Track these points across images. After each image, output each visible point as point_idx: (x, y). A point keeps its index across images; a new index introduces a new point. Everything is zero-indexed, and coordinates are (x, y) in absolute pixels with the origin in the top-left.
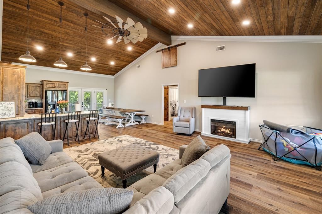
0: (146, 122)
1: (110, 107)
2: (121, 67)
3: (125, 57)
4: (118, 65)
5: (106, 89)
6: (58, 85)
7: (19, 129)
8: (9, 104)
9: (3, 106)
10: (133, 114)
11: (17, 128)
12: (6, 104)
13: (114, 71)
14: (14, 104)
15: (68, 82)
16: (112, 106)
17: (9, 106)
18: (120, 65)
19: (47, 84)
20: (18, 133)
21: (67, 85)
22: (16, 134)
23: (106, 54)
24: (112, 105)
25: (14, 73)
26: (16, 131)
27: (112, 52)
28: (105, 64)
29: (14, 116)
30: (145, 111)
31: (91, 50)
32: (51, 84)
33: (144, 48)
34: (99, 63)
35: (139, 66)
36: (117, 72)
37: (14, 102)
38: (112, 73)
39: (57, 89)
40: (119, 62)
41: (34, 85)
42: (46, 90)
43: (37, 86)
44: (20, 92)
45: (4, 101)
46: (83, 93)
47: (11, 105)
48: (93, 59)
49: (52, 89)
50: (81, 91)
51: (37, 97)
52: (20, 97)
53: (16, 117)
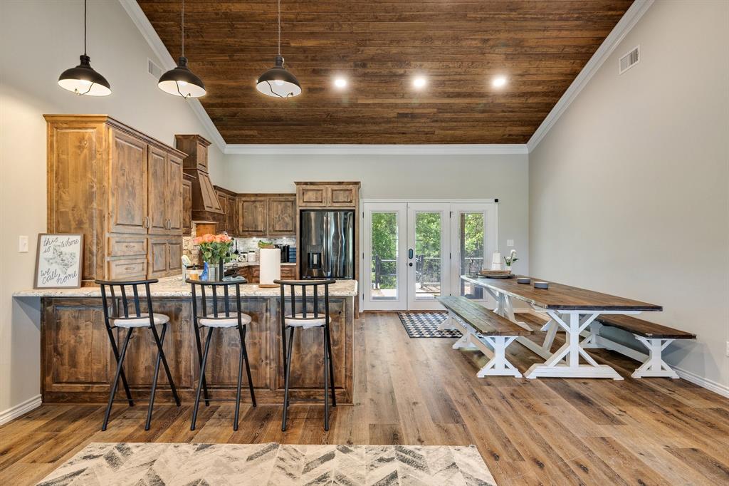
0: (674, 375)
1: (495, 272)
2: (545, 94)
3: (546, 29)
4: (524, 83)
5: (496, 201)
6: (330, 194)
7: (86, 325)
8: (68, 242)
9: (52, 249)
10: (581, 316)
11: (82, 323)
12: (58, 243)
13: (523, 123)
14: (78, 245)
15: (357, 183)
16: (508, 268)
17: (67, 250)
18: (539, 83)
19: (303, 194)
20: (83, 340)
21: (353, 191)
22: (80, 342)
23: (456, 38)
24: (509, 264)
25: (80, 142)
26: (81, 331)
27: (475, 19)
28: (470, 95)
29: (75, 281)
31: (391, 41)
32: (314, 192)
34: (449, 96)
35: (634, 57)
36: (537, 124)
37: (78, 238)
38: (517, 130)
39: (327, 205)
40: (525, 65)
41: (282, 198)
42: (301, 211)
43: (287, 200)
44: (95, 205)
45: (59, 232)
46: (412, 219)
47: (71, 246)
48: (419, 83)
49: (317, 206)
50: (405, 211)
51: (289, 233)
52: (96, 222)
53: (83, 285)
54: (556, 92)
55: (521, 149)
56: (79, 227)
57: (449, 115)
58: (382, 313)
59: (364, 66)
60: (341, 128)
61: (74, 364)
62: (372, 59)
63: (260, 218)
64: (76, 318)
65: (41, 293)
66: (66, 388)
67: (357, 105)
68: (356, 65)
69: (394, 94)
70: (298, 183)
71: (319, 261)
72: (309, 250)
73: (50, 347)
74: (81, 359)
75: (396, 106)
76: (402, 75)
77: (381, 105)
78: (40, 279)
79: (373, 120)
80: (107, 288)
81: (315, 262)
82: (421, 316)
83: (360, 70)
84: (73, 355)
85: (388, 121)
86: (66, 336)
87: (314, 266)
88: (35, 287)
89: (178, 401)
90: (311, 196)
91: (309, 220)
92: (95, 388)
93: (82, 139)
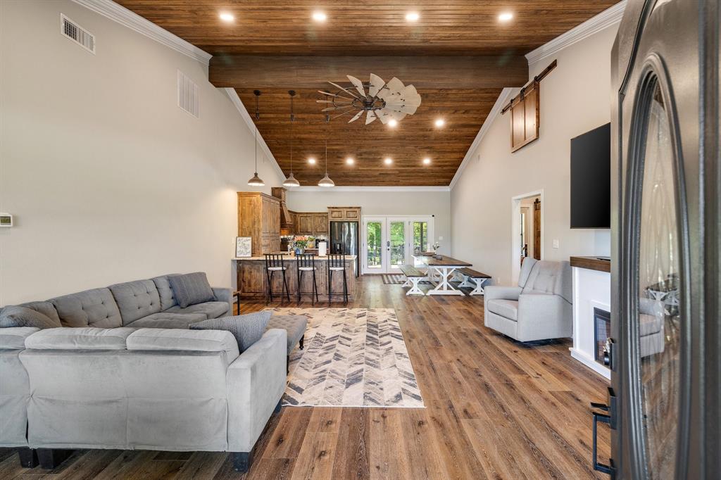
2: (450, 166)
3: (442, 143)
4: (439, 161)
5: (433, 216)
6: (345, 213)
9: (241, 243)
11: (253, 270)
12: (244, 240)
13: (444, 177)
14: (250, 241)
15: (359, 208)
17: (247, 243)
18: (445, 161)
19: (332, 213)
21: (358, 212)
23: (403, 146)
24: (435, 249)
26: (252, 273)
27: (410, 140)
28: (414, 166)
29: (250, 255)
30: (471, 265)
31: (373, 147)
32: (338, 212)
33: (475, 112)
34: (404, 166)
35: (479, 157)
37: (250, 238)
38: (442, 180)
39: (344, 219)
40: (438, 155)
41: (320, 215)
42: (331, 222)
43: (323, 216)
44: (256, 226)
45: (242, 236)
46: (389, 225)
47: (248, 241)
48: (388, 162)
49: (339, 220)
50: (386, 221)
51: (324, 233)
52: (256, 232)
53: (252, 256)
54: (456, 165)
55: (447, 189)
56: (250, 234)
57: (405, 174)
58: (373, 275)
59: (361, 155)
60: (351, 179)
61: (250, 286)
62: (365, 153)
63: (309, 225)
64: (251, 269)
65: (238, 259)
66: (247, 295)
67: (359, 170)
68: (358, 155)
69: (377, 166)
70: (329, 208)
71: (340, 247)
72: (335, 242)
73: (241, 279)
74: (252, 283)
75: (378, 170)
76: (380, 158)
77: (370, 170)
78: (238, 253)
79: (368, 176)
80: (271, 256)
81: (338, 248)
82: (393, 276)
83: (359, 157)
84: (249, 282)
85: (375, 176)
86: (247, 275)
87: (338, 250)
88: (236, 257)
89: (289, 299)
90: (335, 214)
91: (334, 227)
92: (258, 295)
93: (251, 201)
